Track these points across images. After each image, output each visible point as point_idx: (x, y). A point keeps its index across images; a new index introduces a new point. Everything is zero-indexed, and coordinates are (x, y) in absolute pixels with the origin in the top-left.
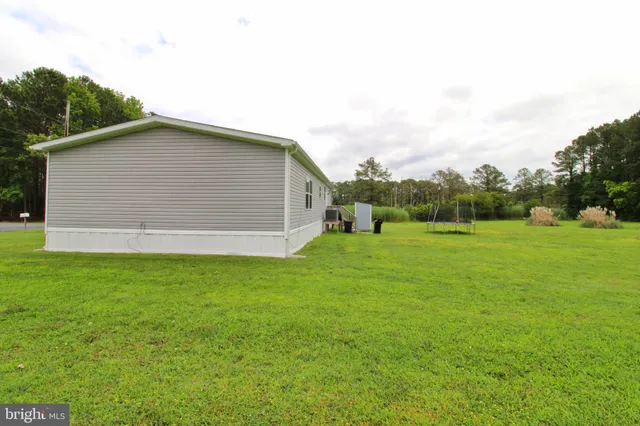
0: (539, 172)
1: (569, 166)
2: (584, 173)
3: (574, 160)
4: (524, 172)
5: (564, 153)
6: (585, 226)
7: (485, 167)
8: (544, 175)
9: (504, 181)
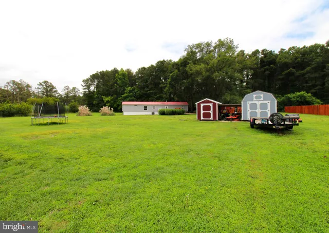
0: (74, 89)
1: (88, 87)
2: (94, 91)
3: (90, 85)
4: (67, 88)
5: (86, 81)
6: (102, 115)
7: (45, 82)
8: (76, 90)
9: (56, 91)
